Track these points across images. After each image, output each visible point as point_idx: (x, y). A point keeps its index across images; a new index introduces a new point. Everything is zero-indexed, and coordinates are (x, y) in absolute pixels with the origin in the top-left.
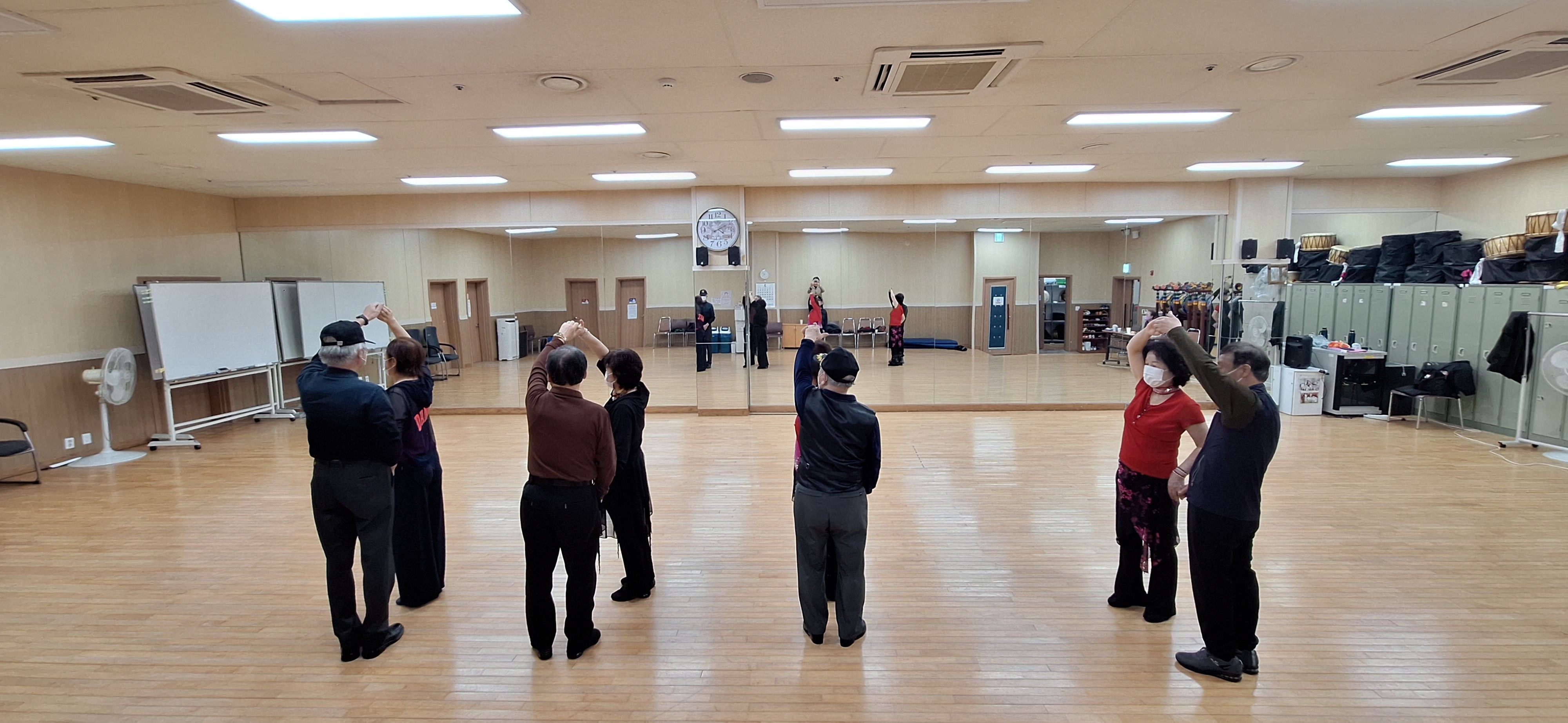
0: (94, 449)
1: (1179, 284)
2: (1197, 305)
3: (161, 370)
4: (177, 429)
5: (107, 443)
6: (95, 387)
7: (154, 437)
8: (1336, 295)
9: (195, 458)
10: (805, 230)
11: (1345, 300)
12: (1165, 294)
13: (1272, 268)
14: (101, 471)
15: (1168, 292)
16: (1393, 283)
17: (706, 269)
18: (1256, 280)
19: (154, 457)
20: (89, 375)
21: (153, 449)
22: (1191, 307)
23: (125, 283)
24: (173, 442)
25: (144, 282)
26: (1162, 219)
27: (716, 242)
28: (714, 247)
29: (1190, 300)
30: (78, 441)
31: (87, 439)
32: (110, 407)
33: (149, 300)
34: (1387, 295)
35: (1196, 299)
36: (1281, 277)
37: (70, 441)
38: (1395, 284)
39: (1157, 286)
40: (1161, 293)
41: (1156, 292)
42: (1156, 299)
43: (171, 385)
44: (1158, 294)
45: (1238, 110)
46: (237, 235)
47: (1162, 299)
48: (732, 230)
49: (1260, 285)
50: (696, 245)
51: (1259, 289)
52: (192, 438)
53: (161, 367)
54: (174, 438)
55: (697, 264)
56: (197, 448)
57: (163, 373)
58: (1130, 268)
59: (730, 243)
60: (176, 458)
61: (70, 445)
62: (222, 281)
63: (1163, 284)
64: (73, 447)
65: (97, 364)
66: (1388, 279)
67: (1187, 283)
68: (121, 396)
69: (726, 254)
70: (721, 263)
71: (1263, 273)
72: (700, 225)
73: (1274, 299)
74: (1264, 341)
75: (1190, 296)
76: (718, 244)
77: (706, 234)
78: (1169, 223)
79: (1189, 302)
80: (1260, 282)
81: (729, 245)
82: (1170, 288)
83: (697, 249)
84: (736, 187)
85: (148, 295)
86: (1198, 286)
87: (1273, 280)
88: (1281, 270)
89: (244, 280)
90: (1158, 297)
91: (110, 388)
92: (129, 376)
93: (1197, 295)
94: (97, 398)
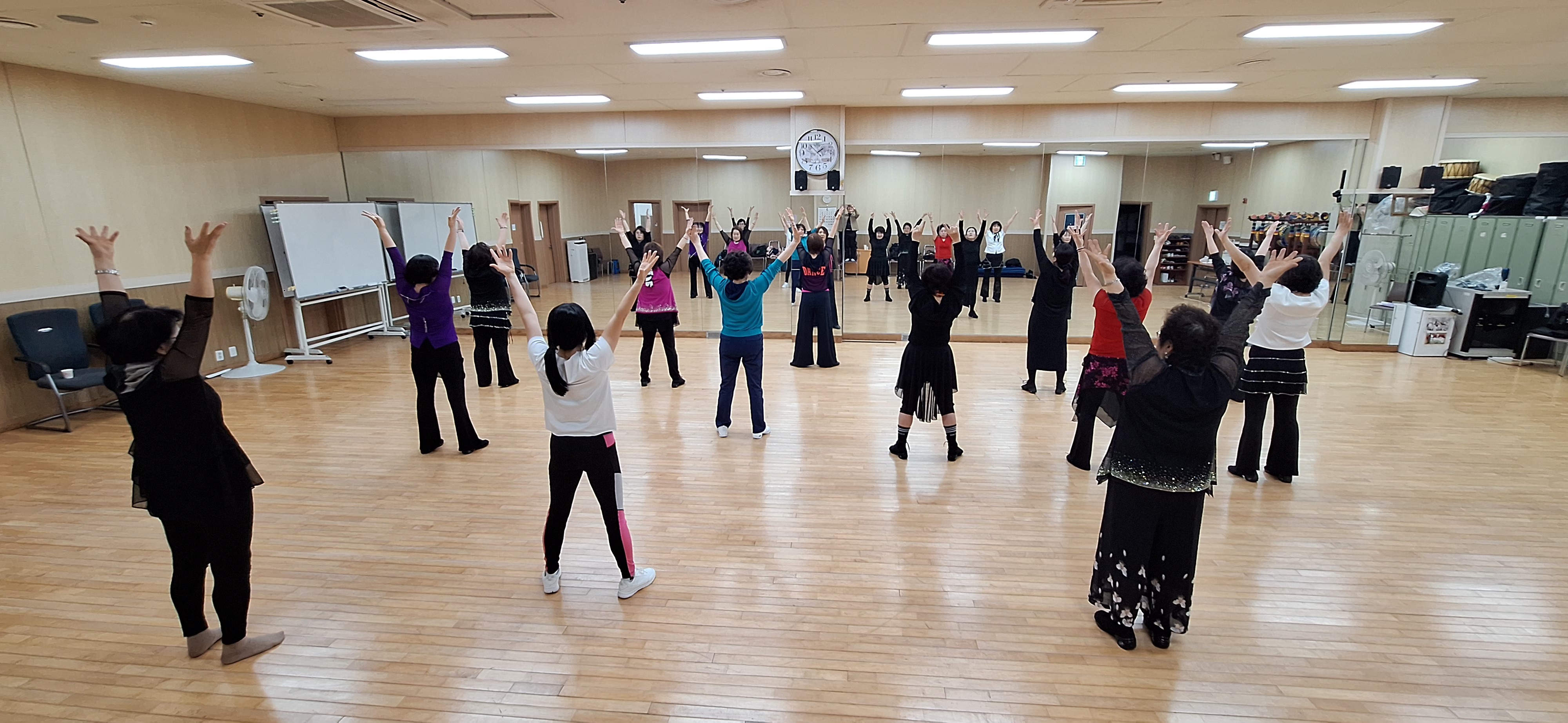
0: (240, 362)
1: (1281, 215)
2: (1299, 237)
3: (293, 288)
4: (309, 344)
5: (252, 356)
6: (237, 304)
7: (287, 351)
8: (1473, 228)
9: (325, 370)
11: (1483, 235)
12: (1263, 224)
13: (1397, 198)
14: (248, 382)
15: (1266, 222)
16: (1546, 216)
17: (804, 193)
18: (1375, 211)
19: (294, 370)
20: (232, 291)
21: (290, 362)
22: (1293, 239)
23: (252, 204)
24: (307, 357)
25: (270, 202)
26: (1267, 143)
27: (815, 165)
28: (812, 171)
29: (1292, 231)
30: (226, 354)
31: (233, 351)
32: (252, 323)
33: (277, 220)
34: (1538, 227)
35: (1299, 230)
36: (1406, 207)
37: (220, 353)
38: (1549, 218)
39: (1254, 216)
40: (1259, 224)
41: (1252, 222)
42: (1251, 229)
43: (301, 302)
44: (1254, 224)
45: (1451, 20)
46: (339, 154)
47: (1258, 230)
48: (832, 153)
49: (1379, 216)
50: (794, 169)
51: (1376, 221)
52: (321, 353)
53: (293, 285)
54: (307, 353)
55: (796, 189)
56: (329, 362)
57: (294, 291)
58: (1219, 196)
59: (829, 167)
60: (309, 373)
61: (220, 357)
62: (330, 200)
63: (1261, 214)
64: (223, 359)
65: (238, 281)
66: (1541, 211)
67: (1289, 213)
68: (260, 312)
69: (825, 179)
70: (819, 188)
71: (1384, 204)
72: (800, 146)
73: (1393, 232)
74: (1378, 276)
75: (1293, 227)
76: (818, 167)
77: (804, 157)
78: (1274, 148)
79: (1290, 233)
80: (1380, 213)
81: (829, 169)
82: (1270, 218)
83: (796, 172)
84: (837, 108)
85: (276, 215)
86: (1303, 216)
87: (1396, 211)
88: (1407, 201)
89: (349, 201)
90: (1254, 228)
91: (251, 304)
92: (265, 293)
93: (1300, 226)
94: (239, 313)
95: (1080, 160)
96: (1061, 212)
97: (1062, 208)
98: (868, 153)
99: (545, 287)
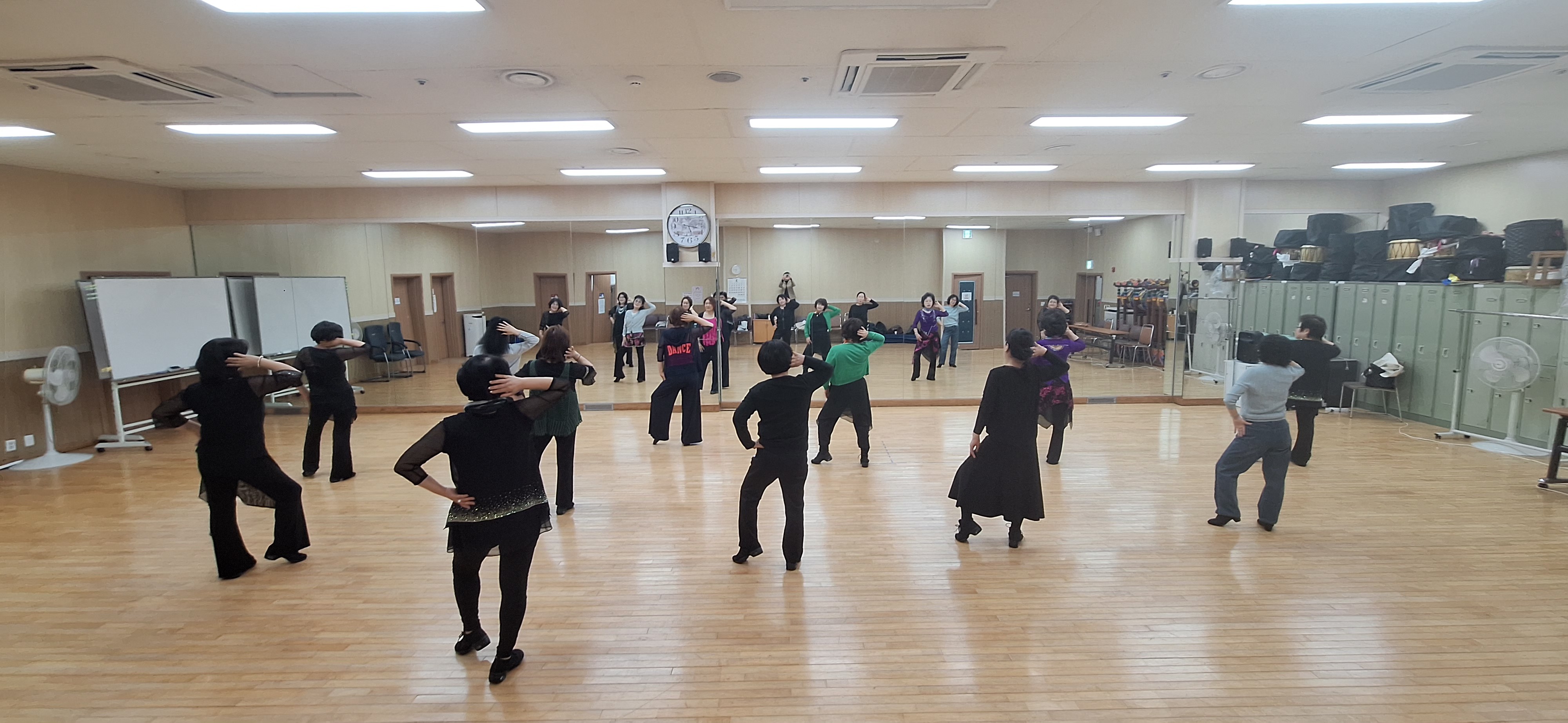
0: (38, 451)
1: (1139, 281)
2: (1156, 301)
3: (109, 369)
4: (125, 430)
5: (51, 445)
6: (37, 387)
7: (102, 437)
8: (1286, 292)
9: (146, 459)
10: (776, 226)
11: (1293, 297)
12: (1125, 290)
13: (1226, 266)
14: (45, 474)
15: (1128, 288)
16: (1337, 281)
17: (676, 265)
18: (1212, 277)
19: (103, 459)
20: (31, 374)
21: (101, 450)
22: (1150, 303)
23: (68, 279)
24: (122, 443)
25: (89, 277)
26: (1123, 218)
27: (686, 238)
28: (684, 243)
29: (1149, 296)
30: (20, 443)
31: (29, 440)
32: (54, 408)
33: (95, 296)
34: (1331, 293)
35: (1155, 295)
36: (1234, 274)
37: (11, 443)
38: (1339, 282)
39: (1118, 283)
40: (1122, 289)
41: (1117, 288)
42: (1117, 295)
43: (119, 384)
44: (1119, 290)
45: (1192, 115)
46: (188, 228)
47: (1122, 296)
48: (703, 226)
49: (1215, 282)
50: (666, 241)
51: (1214, 286)
52: (142, 438)
53: (109, 366)
54: (122, 439)
55: (668, 261)
56: (148, 449)
57: (110, 372)
58: (1093, 265)
59: (700, 240)
60: (125, 461)
61: (11, 447)
62: (172, 276)
63: (1124, 281)
64: (14, 449)
65: (40, 362)
66: (1332, 279)
67: (1147, 279)
68: (65, 396)
69: (696, 251)
70: (690, 259)
71: (1218, 271)
72: (671, 220)
73: (1228, 296)
74: (1218, 336)
75: (1149, 292)
76: (689, 239)
77: (676, 230)
78: (1130, 222)
79: (1148, 298)
80: (1215, 279)
81: (700, 242)
82: (1130, 285)
83: (668, 245)
84: (707, 184)
85: (93, 291)
86: (1157, 282)
87: (1227, 277)
88: (1234, 267)
89: (196, 276)
90: (1119, 293)
91: (53, 388)
92: (73, 375)
93: (1155, 292)
94: (40, 398)
95: (967, 234)
96: (956, 280)
97: (956, 276)
98: (771, 227)
99: (434, 362)
